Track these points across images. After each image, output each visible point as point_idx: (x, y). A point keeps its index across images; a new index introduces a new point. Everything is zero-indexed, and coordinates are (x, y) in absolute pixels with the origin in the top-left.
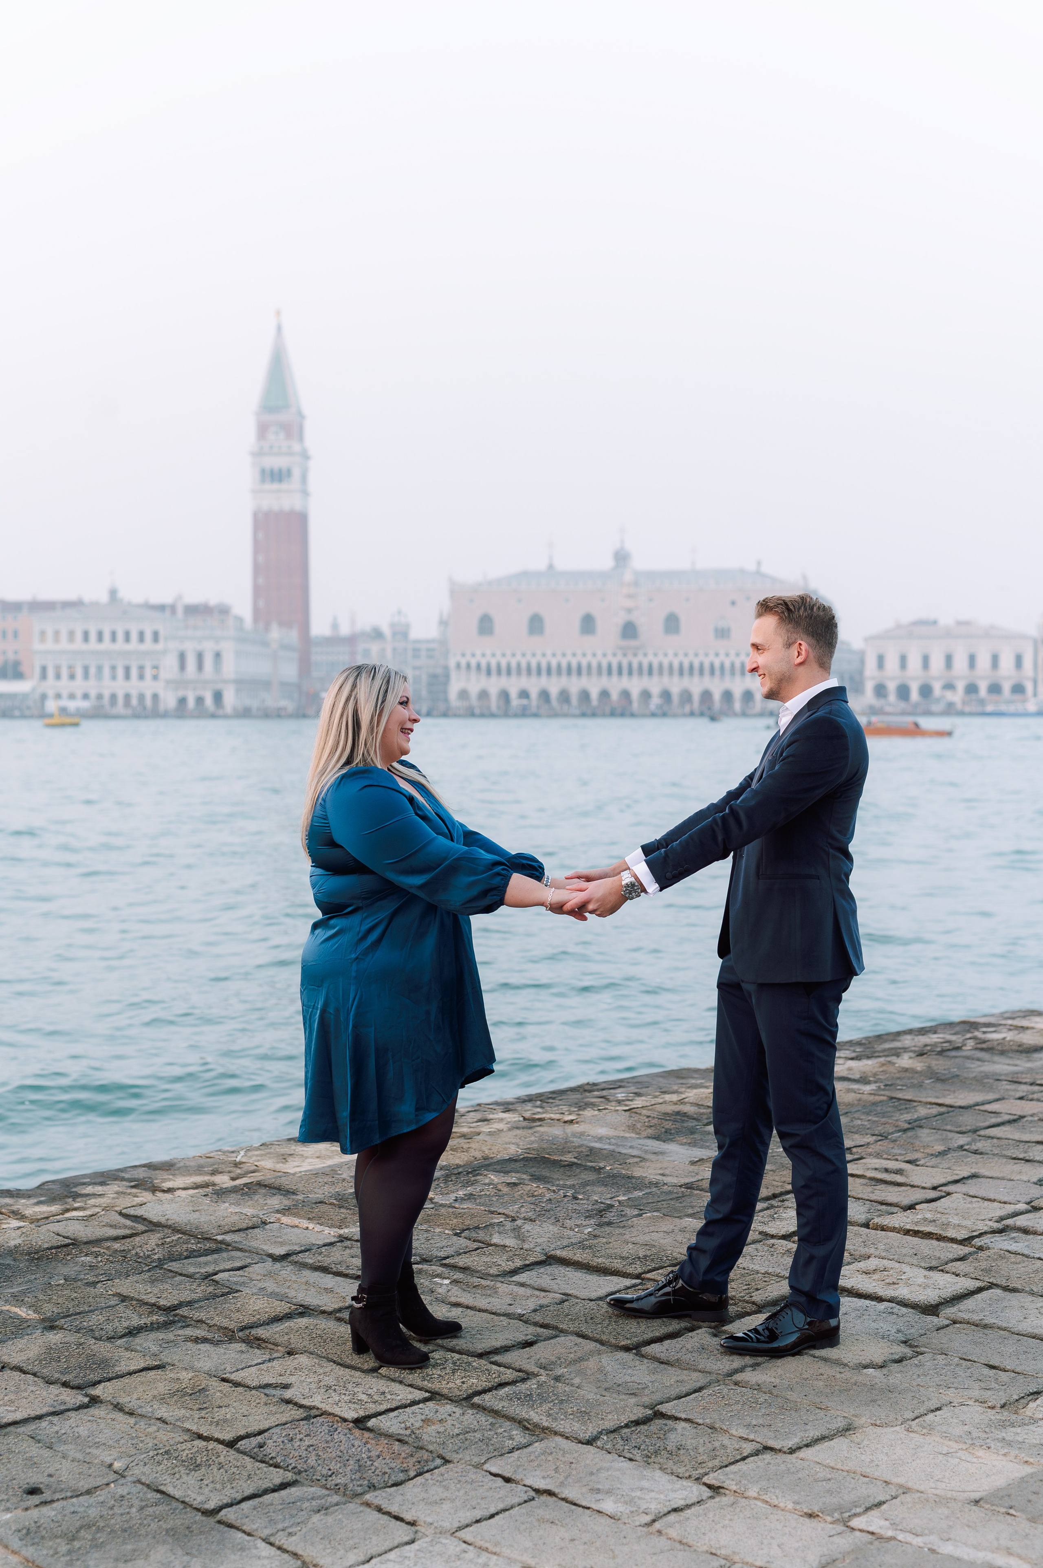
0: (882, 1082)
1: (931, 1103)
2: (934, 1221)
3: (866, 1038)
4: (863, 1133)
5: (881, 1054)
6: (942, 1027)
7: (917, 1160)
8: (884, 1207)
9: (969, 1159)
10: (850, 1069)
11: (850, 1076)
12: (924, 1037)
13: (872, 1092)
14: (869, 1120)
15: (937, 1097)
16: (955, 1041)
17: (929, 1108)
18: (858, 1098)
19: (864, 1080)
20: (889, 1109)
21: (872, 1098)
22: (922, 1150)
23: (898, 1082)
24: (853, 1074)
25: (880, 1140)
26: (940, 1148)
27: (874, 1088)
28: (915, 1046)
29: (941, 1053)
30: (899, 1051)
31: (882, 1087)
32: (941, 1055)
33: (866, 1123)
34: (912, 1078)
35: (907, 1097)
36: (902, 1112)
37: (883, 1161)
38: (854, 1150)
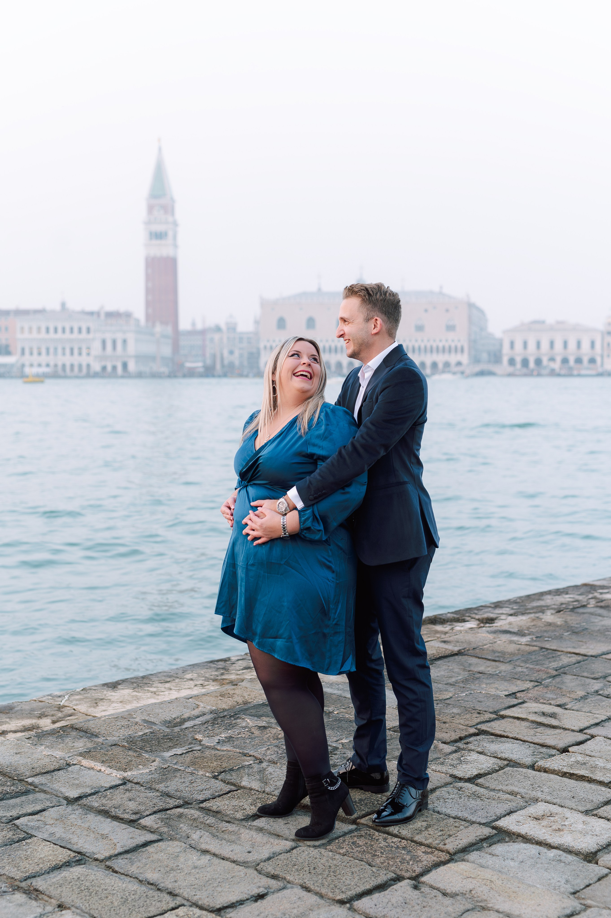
0: (533, 634)
1: (570, 653)
2: (585, 763)
3: (520, 598)
4: (523, 679)
5: (531, 611)
6: (571, 589)
7: (565, 704)
8: (544, 750)
9: (604, 703)
10: (510, 624)
11: (511, 630)
12: (560, 597)
13: (528, 643)
14: (527, 668)
15: (574, 648)
16: (581, 600)
17: (570, 657)
18: (518, 648)
19: (520, 633)
20: (541, 658)
21: (527, 648)
22: (568, 695)
23: (545, 634)
24: (513, 628)
25: (536, 686)
26: (581, 693)
27: (529, 640)
28: (554, 605)
29: (573, 610)
30: (543, 608)
31: (535, 639)
32: (573, 611)
33: (525, 670)
34: (555, 631)
35: (552, 648)
36: (550, 660)
37: (540, 705)
38: (518, 695)
